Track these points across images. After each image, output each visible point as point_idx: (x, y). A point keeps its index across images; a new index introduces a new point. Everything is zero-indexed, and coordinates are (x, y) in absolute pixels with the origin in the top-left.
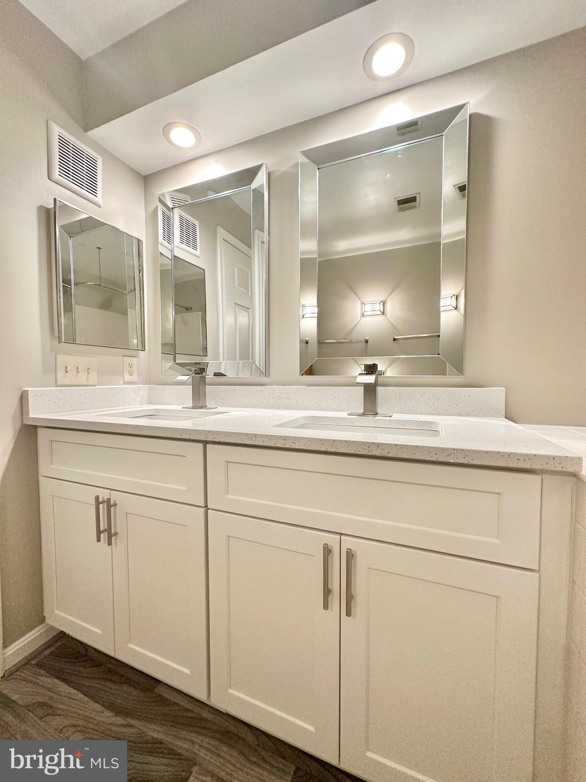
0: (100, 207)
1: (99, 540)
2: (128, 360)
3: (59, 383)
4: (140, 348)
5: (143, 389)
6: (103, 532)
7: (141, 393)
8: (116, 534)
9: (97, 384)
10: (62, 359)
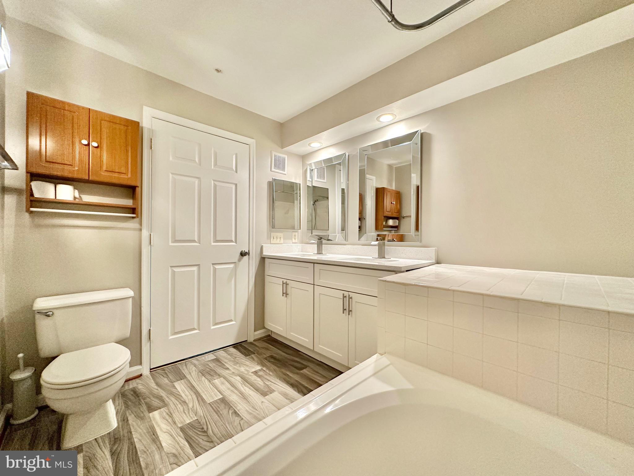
0: (286, 175)
1: (283, 296)
2: (294, 234)
3: (271, 243)
4: (299, 228)
5: (300, 246)
6: (285, 293)
7: (299, 247)
8: (288, 294)
9: (283, 243)
10: (273, 234)
